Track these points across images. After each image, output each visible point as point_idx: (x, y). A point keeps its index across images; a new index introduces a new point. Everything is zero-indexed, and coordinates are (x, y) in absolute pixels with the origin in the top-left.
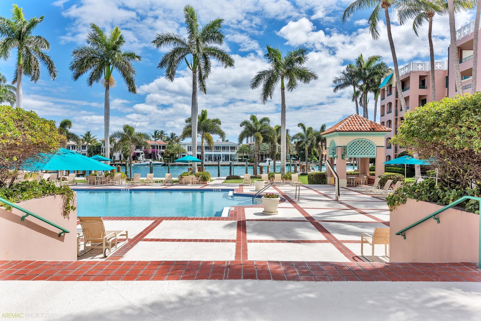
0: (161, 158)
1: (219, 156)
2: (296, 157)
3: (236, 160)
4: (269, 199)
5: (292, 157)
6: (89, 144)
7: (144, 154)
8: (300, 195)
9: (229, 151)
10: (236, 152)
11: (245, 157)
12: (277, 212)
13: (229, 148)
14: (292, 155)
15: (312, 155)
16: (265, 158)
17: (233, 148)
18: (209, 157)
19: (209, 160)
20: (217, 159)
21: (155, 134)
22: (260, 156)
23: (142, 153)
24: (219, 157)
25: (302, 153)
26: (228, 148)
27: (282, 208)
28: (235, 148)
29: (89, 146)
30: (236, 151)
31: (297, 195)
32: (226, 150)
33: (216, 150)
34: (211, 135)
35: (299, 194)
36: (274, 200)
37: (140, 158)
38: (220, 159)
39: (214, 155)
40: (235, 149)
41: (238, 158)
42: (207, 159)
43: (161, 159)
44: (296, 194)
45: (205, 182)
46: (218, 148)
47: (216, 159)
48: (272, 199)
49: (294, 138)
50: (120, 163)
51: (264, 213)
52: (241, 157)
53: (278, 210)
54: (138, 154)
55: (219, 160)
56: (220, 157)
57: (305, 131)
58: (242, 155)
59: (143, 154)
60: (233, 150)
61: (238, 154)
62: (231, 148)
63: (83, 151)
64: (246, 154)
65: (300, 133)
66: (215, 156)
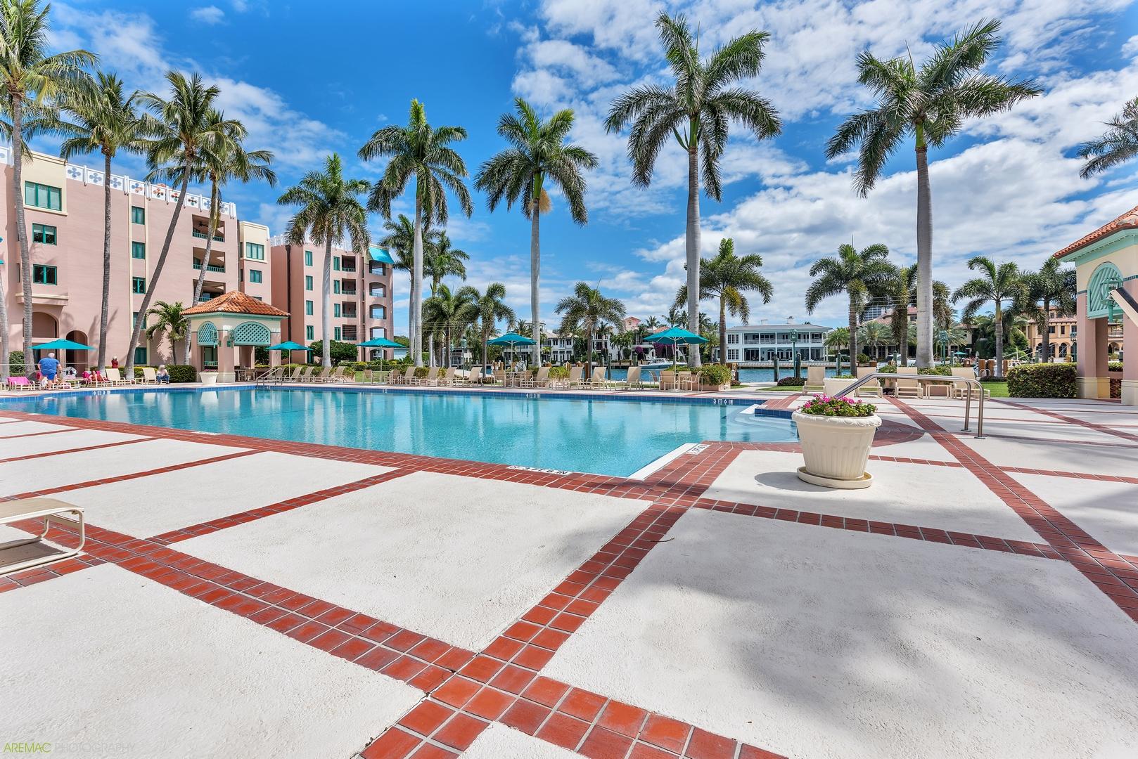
0: (682, 355)
1: (789, 352)
2: (968, 350)
3: (823, 358)
4: (821, 418)
5: (956, 351)
6: (576, 336)
7: (654, 350)
8: (984, 421)
9: (808, 342)
10: (823, 343)
11: (843, 352)
12: (867, 476)
13: (808, 336)
14: (956, 347)
15: (1010, 345)
16: (889, 354)
17: (816, 336)
18: (769, 353)
19: (769, 359)
20: (785, 356)
21: (672, 316)
22: (877, 350)
23: (652, 349)
24: (787, 353)
25: (985, 342)
26: (806, 336)
27: (899, 460)
28: (821, 335)
29: (575, 339)
30: (823, 341)
31: (973, 423)
32: (802, 340)
33: (782, 340)
34: (741, 292)
35: (981, 418)
36: (848, 424)
37: (649, 356)
38: (791, 356)
39: (779, 350)
40: (821, 338)
41: (827, 356)
42: (766, 358)
43: (681, 357)
44: (967, 417)
45: (713, 387)
46: (787, 336)
47: (782, 358)
48: (835, 419)
49: (959, 294)
50: (618, 364)
51: (804, 478)
52: (836, 352)
53: (870, 467)
54: (646, 351)
55: (787, 358)
56: (791, 353)
57: (992, 275)
58: (837, 348)
59: (652, 351)
60: (819, 340)
61: (827, 346)
62: (813, 335)
63: (567, 346)
64: (846, 346)
65: (979, 280)
66: (780, 352)
